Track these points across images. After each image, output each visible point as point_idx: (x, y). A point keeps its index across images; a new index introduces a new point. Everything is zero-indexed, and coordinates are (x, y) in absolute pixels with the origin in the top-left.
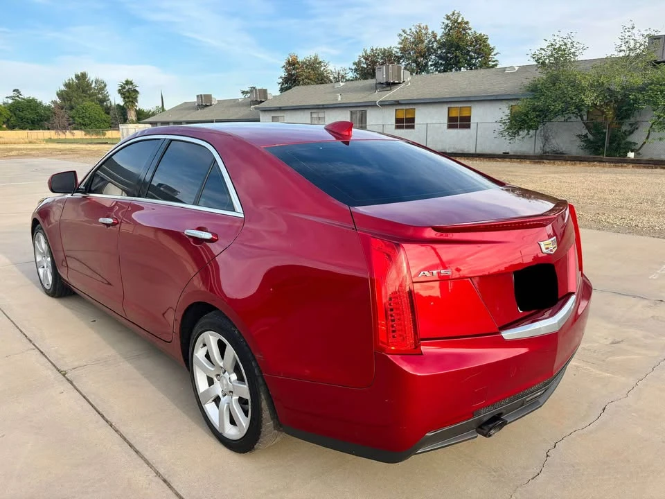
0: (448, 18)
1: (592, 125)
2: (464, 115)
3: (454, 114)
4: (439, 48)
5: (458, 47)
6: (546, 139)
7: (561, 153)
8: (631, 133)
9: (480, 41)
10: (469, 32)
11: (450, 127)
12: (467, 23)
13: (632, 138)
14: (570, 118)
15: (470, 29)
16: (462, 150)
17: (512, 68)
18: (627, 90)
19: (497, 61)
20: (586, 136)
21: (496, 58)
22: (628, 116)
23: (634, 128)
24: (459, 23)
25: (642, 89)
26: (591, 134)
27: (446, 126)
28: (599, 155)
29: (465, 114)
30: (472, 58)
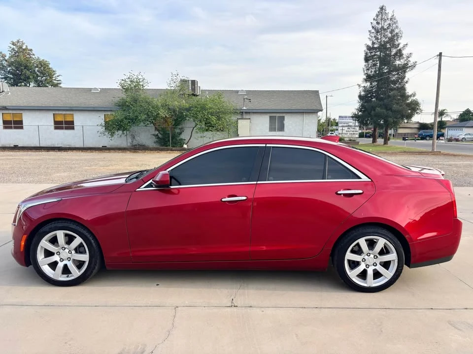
0: (13, 44)
1: (160, 129)
2: (67, 120)
3: (59, 119)
4: (9, 66)
5: (26, 67)
6: (133, 137)
7: (144, 146)
8: (180, 133)
9: (43, 65)
10: (33, 57)
11: (56, 128)
12: (31, 50)
13: (182, 136)
14: (148, 124)
15: (34, 55)
16: (69, 145)
17: (95, 89)
18: (182, 109)
19: (60, 80)
20: (157, 135)
21: (59, 78)
22: (179, 124)
23: (182, 131)
24: (24, 50)
25: (188, 110)
26: (160, 133)
27: (53, 127)
28: (167, 146)
29: (69, 119)
30: (38, 76)
